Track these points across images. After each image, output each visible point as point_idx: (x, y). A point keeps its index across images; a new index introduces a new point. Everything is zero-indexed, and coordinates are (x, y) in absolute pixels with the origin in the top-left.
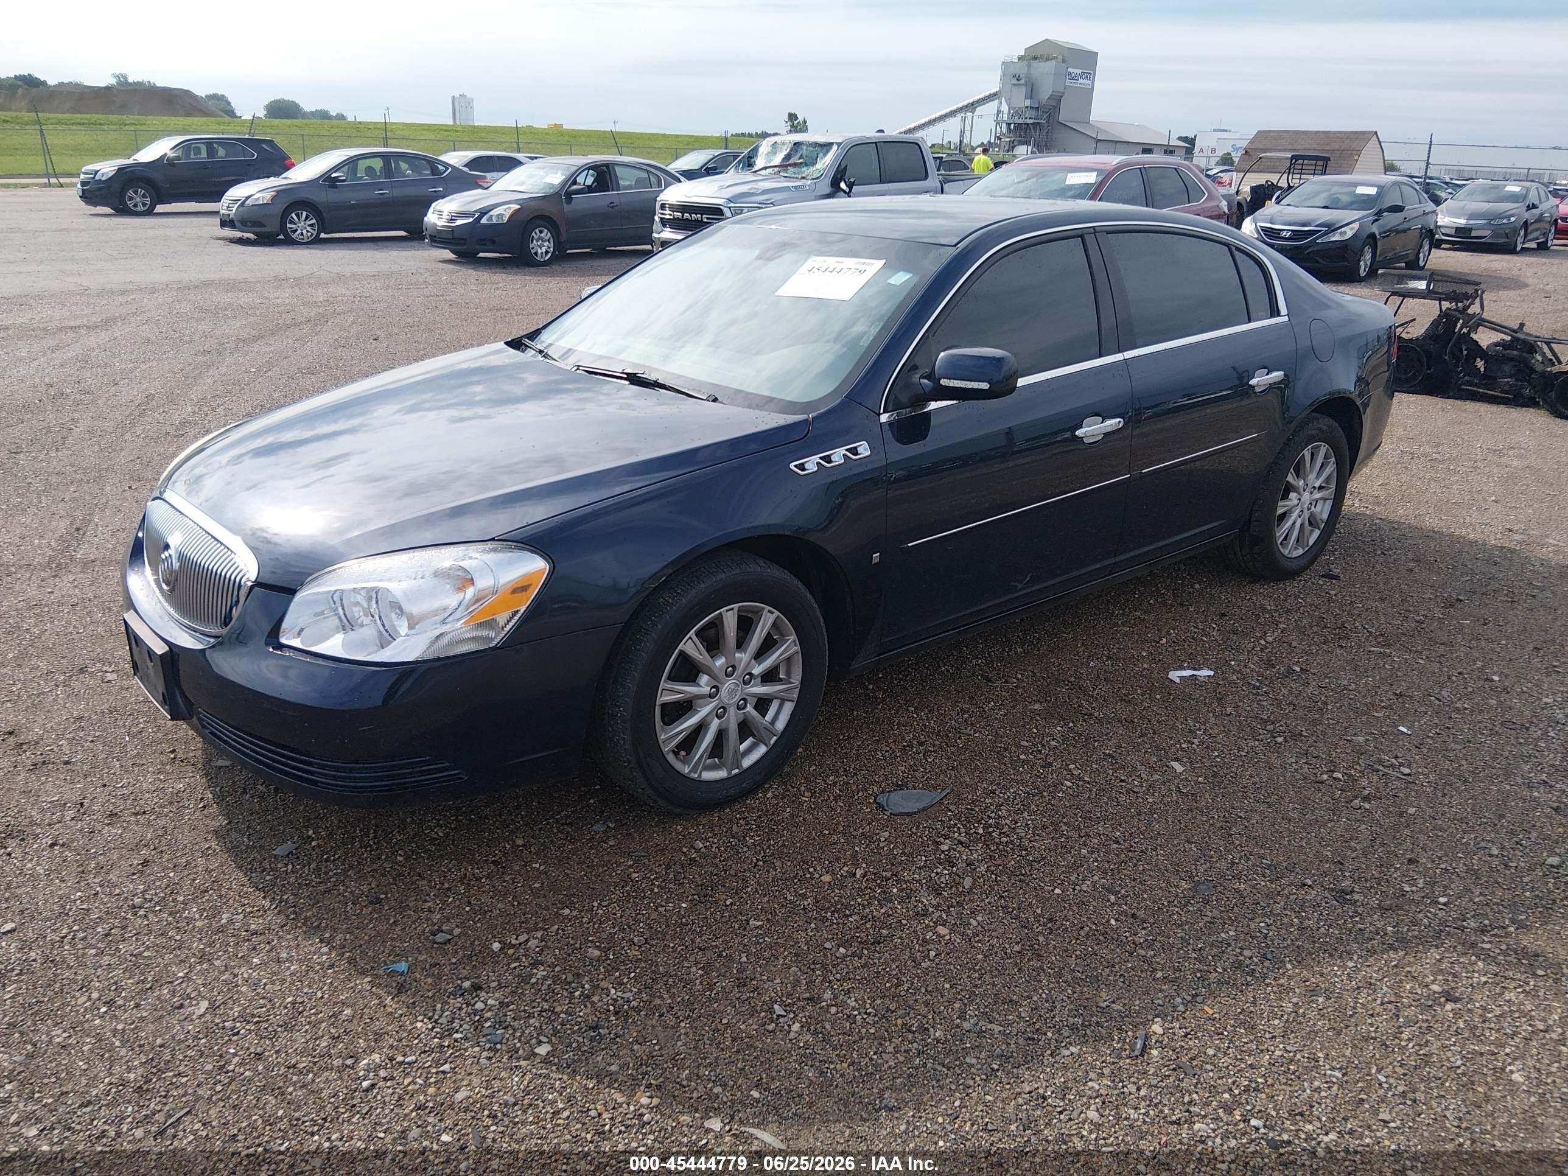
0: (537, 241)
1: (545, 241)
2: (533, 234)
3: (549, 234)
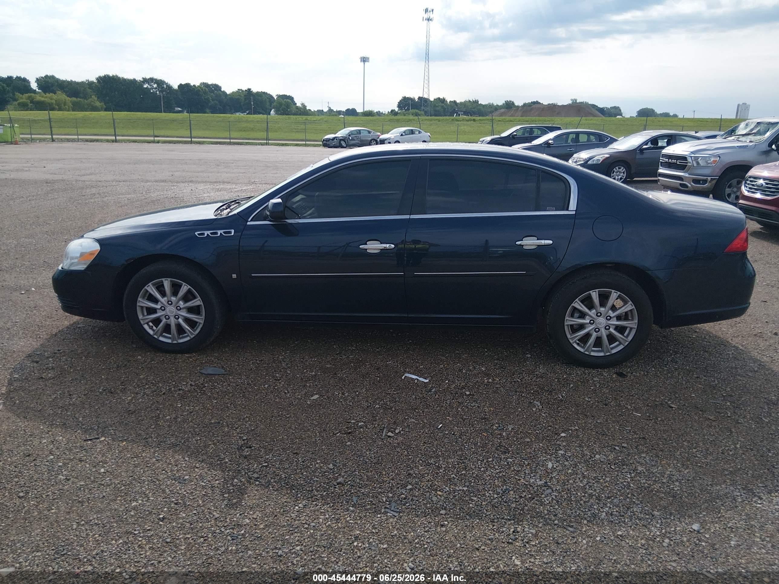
0: (616, 172)
1: (622, 173)
2: (615, 169)
3: (624, 170)
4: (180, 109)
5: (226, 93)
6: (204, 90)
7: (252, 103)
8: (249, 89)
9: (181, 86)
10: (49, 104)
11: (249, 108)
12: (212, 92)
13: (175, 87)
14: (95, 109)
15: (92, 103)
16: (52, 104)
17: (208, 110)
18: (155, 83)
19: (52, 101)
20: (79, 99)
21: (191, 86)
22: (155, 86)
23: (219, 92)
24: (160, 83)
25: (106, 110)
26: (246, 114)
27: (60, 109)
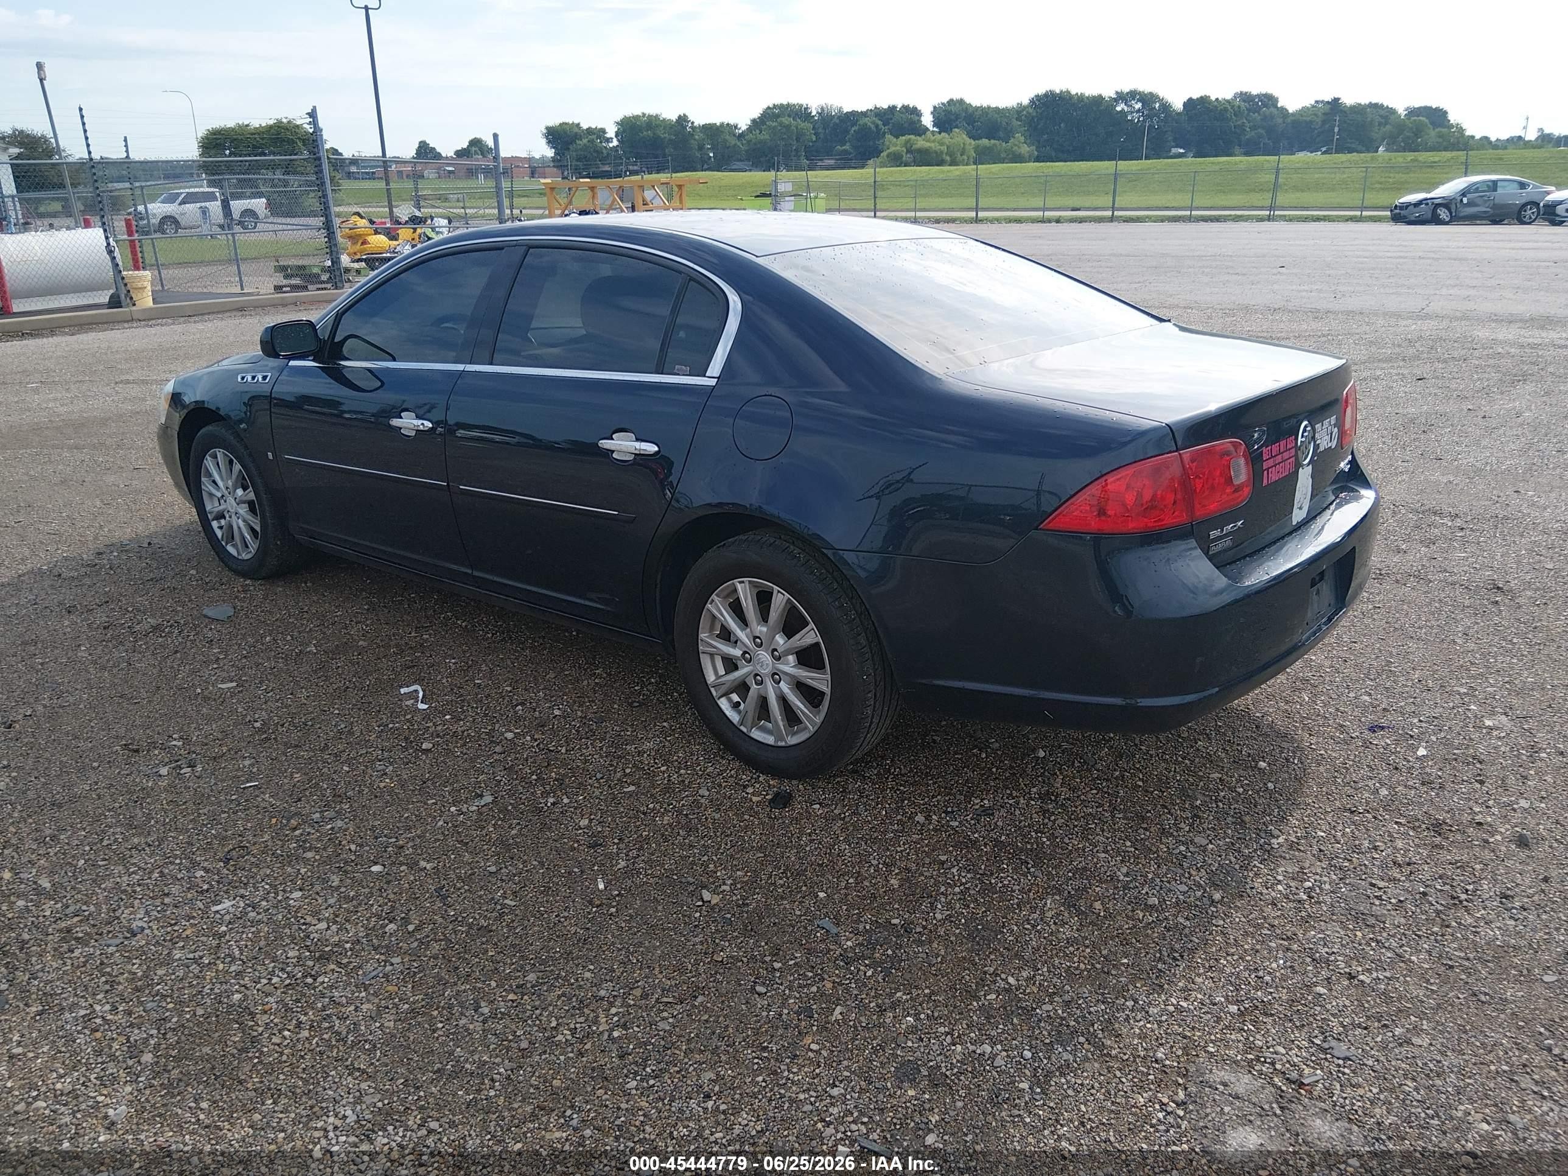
4: (1182, 151)
5: (1287, 110)
6: (1236, 109)
7: (1336, 130)
8: (1336, 100)
9: (1190, 104)
10: (936, 152)
11: (1328, 142)
12: (1257, 110)
13: (1178, 105)
14: (1017, 158)
15: (1015, 148)
16: (942, 152)
17: (1237, 150)
18: (1139, 100)
19: (942, 148)
20: (993, 141)
21: (1210, 102)
22: (1138, 106)
23: (1272, 109)
24: (1147, 99)
25: (1038, 160)
26: (1320, 153)
27: (953, 163)
